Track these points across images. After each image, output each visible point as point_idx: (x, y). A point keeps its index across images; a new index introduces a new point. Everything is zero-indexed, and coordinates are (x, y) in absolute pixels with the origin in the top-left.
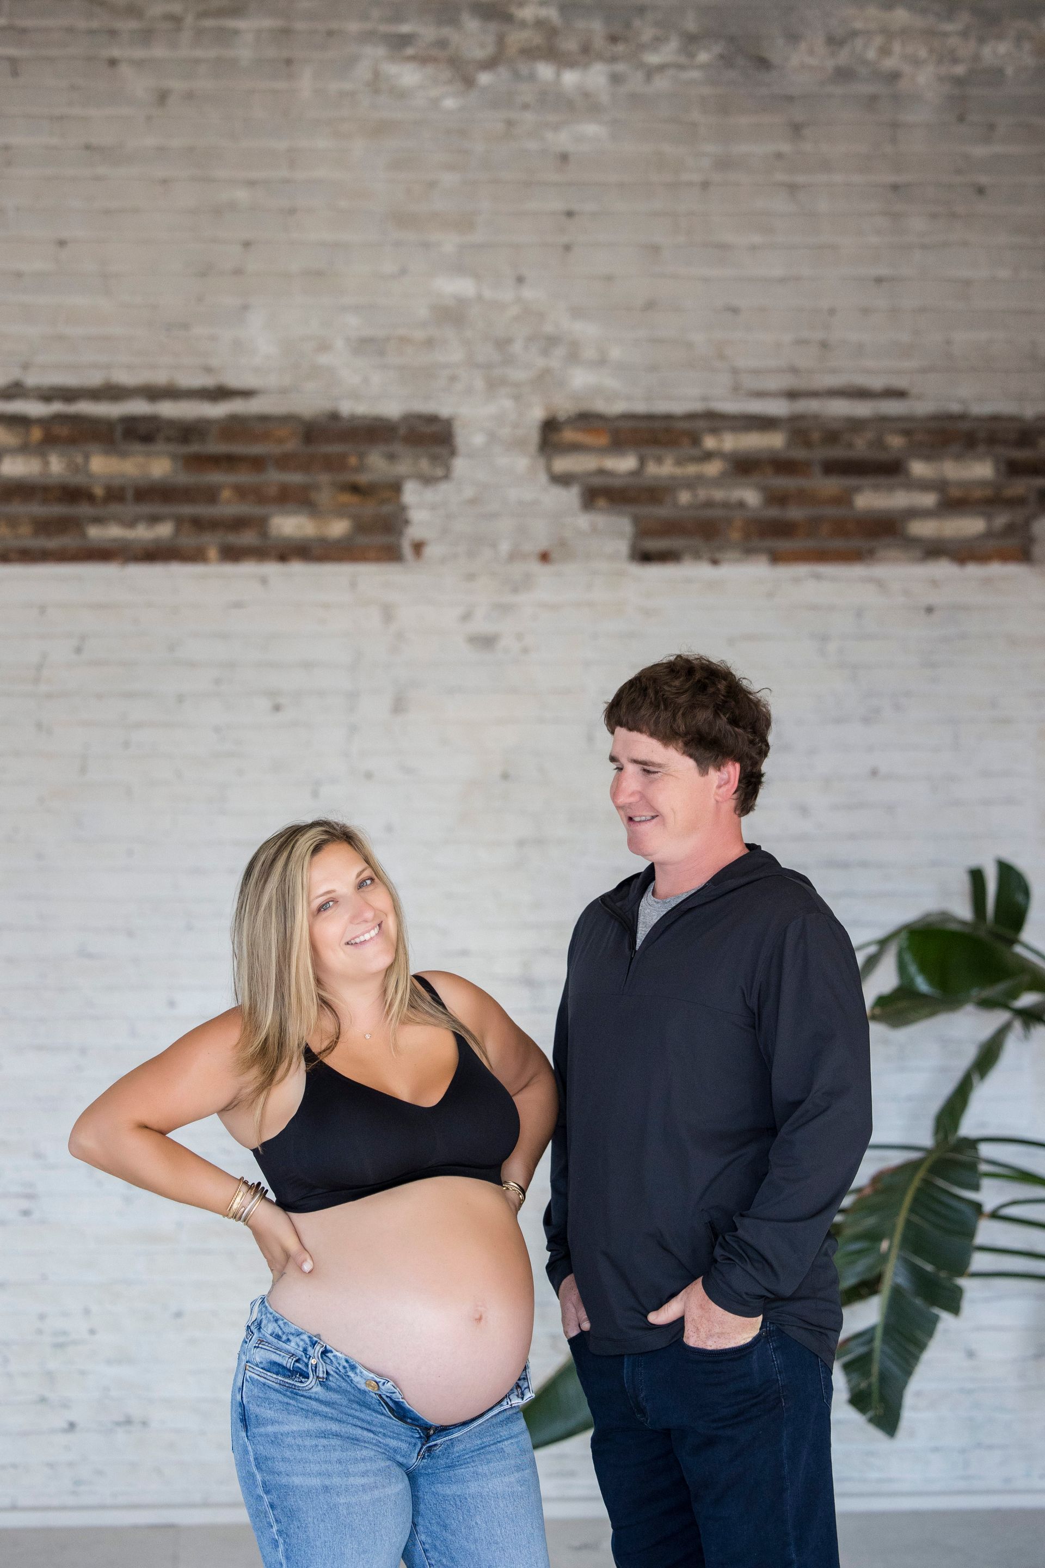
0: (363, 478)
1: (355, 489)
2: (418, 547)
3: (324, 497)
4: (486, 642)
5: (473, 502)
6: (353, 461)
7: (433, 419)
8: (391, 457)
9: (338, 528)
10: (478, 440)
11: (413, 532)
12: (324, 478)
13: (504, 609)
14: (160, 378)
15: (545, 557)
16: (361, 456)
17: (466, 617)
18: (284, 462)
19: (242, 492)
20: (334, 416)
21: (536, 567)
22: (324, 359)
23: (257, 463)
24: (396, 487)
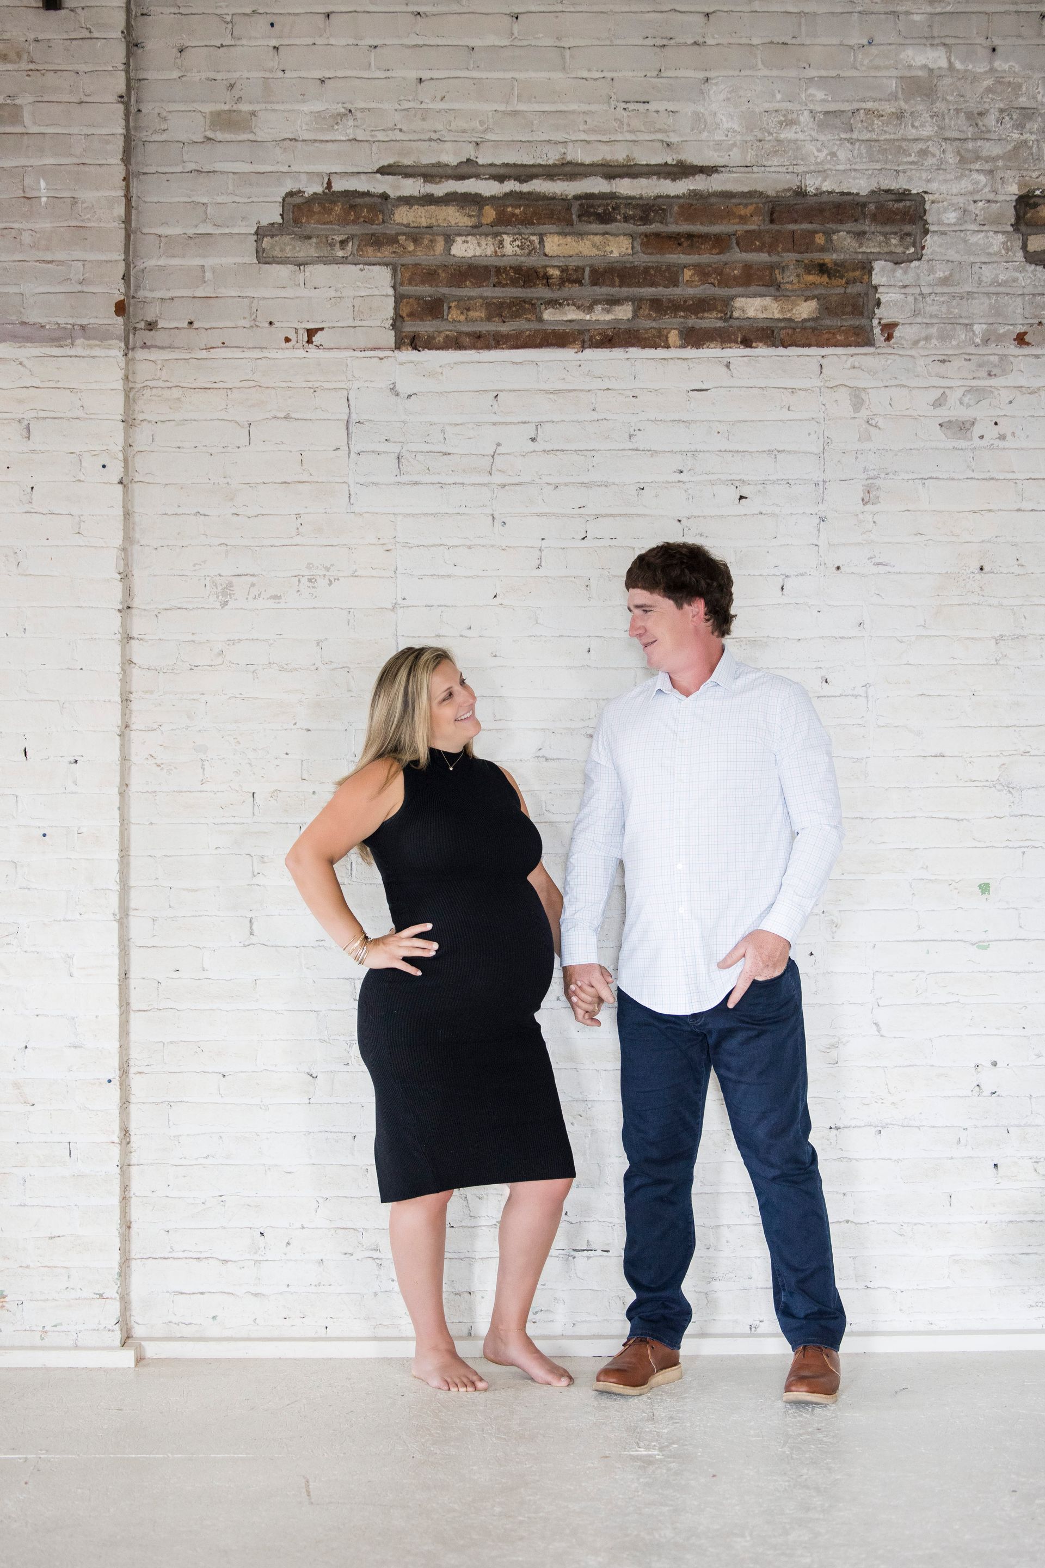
0: (830, 258)
1: (822, 268)
2: (889, 329)
3: (789, 278)
4: (962, 428)
5: (945, 281)
6: (820, 239)
7: (904, 195)
8: (860, 235)
9: (805, 310)
10: (951, 217)
11: (885, 314)
12: (790, 257)
13: (980, 394)
14: (618, 155)
15: (1021, 339)
16: (828, 235)
17: (938, 403)
18: (748, 241)
19: (703, 273)
20: (800, 193)
21: (1013, 349)
22: (788, 134)
23: (720, 242)
24: (867, 268)
